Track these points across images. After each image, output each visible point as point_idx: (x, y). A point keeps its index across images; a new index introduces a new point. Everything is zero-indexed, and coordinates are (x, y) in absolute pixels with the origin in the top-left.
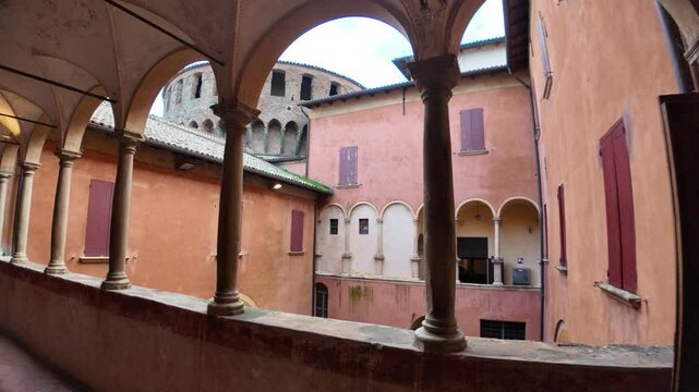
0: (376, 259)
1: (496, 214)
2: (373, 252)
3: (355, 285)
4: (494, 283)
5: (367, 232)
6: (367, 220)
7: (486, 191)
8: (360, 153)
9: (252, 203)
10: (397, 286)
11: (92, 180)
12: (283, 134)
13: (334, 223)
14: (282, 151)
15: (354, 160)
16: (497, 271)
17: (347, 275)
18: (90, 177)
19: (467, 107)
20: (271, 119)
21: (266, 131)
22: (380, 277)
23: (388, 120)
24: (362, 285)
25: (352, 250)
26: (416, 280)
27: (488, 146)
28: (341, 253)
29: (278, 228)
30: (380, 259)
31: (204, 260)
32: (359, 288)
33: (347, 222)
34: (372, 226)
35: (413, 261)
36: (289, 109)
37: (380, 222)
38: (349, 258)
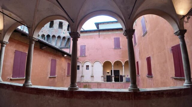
0: (91, 77)
1: (123, 64)
2: (90, 75)
3: (85, 84)
4: (123, 81)
5: (88, 69)
6: (88, 66)
7: (121, 58)
8: (86, 47)
9: (59, 60)
10: (98, 84)
12: (61, 40)
14: (61, 45)
15: (85, 49)
16: (124, 78)
17: (83, 81)
19: (116, 37)
21: (56, 39)
22: (92, 82)
23: (95, 39)
24: (87, 84)
25: (84, 74)
26: (103, 82)
27: (121, 47)
28: (81, 75)
30: (92, 77)
32: (86, 85)
33: (83, 66)
34: (90, 67)
35: (102, 77)
36: (64, 33)
37: (92, 66)
38: (83, 76)
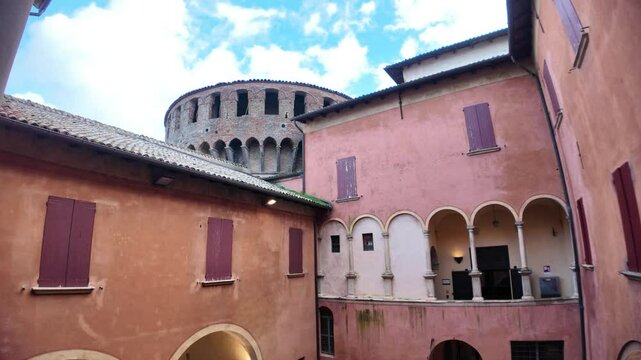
0: (385, 278)
1: (518, 218)
2: (381, 271)
3: (362, 308)
4: (524, 298)
5: (371, 248)
6: (371, 235)
7: (505, 193)
8: (358, 164)
9: (244, 222)
10: (411, 308)
11: (50, 197)
12: (278, 151)
13: (336, 240)
14: (279, 169)
15: (353, 171)
16: (525, 283)
17: (353, 297)
18: (47, 194)
19: (471, 102)
20: (266, 137)
21: (261, 149)
22: (390, 298)
23: (386, 126)
24: (370, 308)
25: (357, 270)
26: (433, 300)
27: (500, 142)
28: (345, 272)
29: (274, 249)
30: (388, 278)
31: (188, 287)
32: (368, 311)
33: (350, 238)
34: (377, 241)
35: (427, 278)
36: (283, 126)
37: (386, 236)
38: (354, 278)
